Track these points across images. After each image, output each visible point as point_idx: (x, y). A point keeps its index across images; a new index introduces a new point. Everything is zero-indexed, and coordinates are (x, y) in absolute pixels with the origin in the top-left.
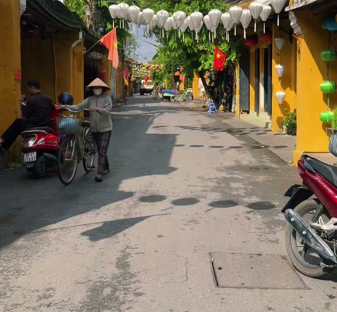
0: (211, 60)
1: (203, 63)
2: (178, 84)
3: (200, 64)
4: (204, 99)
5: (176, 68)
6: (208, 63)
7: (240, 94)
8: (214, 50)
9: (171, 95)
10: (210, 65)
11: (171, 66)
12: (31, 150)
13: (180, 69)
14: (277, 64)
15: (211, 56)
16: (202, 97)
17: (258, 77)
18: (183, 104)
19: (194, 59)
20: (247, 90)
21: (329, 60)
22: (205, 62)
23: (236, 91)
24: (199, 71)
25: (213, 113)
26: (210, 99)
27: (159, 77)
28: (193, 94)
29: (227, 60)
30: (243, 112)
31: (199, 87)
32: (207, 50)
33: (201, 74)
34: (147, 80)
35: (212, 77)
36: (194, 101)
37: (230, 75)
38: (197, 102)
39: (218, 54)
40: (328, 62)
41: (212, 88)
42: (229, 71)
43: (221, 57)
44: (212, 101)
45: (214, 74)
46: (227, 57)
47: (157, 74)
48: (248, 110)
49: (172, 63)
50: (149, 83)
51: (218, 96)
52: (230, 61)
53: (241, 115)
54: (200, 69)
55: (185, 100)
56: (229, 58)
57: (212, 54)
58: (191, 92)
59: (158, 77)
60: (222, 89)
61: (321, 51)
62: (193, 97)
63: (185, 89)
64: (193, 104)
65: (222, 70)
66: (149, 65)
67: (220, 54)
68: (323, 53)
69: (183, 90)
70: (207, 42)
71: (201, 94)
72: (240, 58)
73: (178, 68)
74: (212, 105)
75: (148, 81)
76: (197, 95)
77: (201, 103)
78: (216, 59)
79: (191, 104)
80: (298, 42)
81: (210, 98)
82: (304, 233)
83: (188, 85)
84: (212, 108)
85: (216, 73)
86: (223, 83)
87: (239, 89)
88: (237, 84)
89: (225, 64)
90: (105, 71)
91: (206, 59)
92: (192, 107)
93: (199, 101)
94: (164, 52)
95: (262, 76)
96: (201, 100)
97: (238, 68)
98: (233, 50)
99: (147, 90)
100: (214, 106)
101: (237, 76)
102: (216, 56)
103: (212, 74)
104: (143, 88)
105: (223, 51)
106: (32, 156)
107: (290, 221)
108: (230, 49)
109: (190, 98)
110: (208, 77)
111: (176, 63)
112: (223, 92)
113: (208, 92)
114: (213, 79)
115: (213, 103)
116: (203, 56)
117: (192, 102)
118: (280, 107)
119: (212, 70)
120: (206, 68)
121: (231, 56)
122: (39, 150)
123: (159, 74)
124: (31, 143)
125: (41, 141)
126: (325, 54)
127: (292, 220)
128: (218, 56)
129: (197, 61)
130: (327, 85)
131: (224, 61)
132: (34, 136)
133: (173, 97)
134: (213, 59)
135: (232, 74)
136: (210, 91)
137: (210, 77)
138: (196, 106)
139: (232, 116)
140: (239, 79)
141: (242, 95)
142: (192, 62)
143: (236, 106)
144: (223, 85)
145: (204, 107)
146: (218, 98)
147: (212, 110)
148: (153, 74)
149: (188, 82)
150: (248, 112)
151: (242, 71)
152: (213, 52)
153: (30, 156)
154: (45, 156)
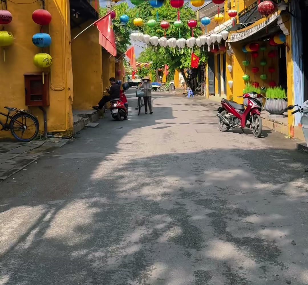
0: (189, 61)
1: (183, 63)
2: (161, 77)
3: (181, 63)
4: (184, 88)
5: (161, 66)
6: (187, 63)
7: (209, 83)
8: (191, 54)
9: (158, 86)
10: (188, 64)
11: (157, 64)
12: (116, 108)
13: (164, 66)
14: (229, 64)
15: (188, 58)
16: (181, 87)
17: (219, 72)
18: (167, 93)
19: (177, 60)
20: (213, 80)
21: (246, 65)
22: (185, 62)
23: (206, 81)
24: (181, 68)
25: (191, 97)
26: (188, 88)
27: (145, 72)
28: (175, 85)
29: (199, 61)
30: (211, 95)
31: (179, 79)
32: (186, 54)
33: (182, 70)
34: (133, 75)
35: (189, 71)
36: (175, 90)
37: (202, 71)
38: (178, 91)
39: (194, 57)
40: (246, 66)
41: (190, 80)
42: (201, 68)
43: (196, 59)
44: (190, 89)
45: (191, 70)
46: (199, 59)
47: (143, 70)
48: (214, 93)
49: (158, 62)
50: (135, 77)
51: (194, 85)
52: (201, 62)
53: (209, 96)
54: (181, 67)
55: (168, 90)
56: (201, 60)
57: (189, 57)
58: (173, 84)
59: (143, 72)
60: (197, 80)
61: (242, 61)
62: (175, 87)
63: (167, 81)
64: (176, 92)
65: (197, 67)
66: (139, 63)
67: (195, 57)
68: (243, 62)
69: (165, 82)
70: (186, 49)
71: (181, 85)
72: (208, 59)
73: (162, 65)
74: (190, 92)
75: (135, 75)
76: (178, 85)
77: (181, 91)
78: (192, 61)
79: (174, 92)
80: (233, 57)
81: (189, 86)
82: (221, 118)
83: (169, 78)
84: (190, 94)
85: (192, 69)
86: (197, 76)
87: (208, 80)
88: (206, 76)
89: (199, 64)
90: (120, 70)
91: (185, 60)
92: (175, 94)
93: (179, 89)
94: (156, 56)
95: (222, 71)
96: (181, 89)
97: (207, 66)
98: (203, 54)
99: (135, 83)
100: (192, 92)
101: (206, 71)
102: (192, 59)
103: (189, 70)
104: (131, 82)
105: (197, 55)
106: (116, 111)
107: (218, 116)
108: (201, 54)
109: (173, 88)
110: (187, 72)
111: (161, 62)
112: (197, 82)
113: (187, 82)
114: (190, 73)
115: (191, 90)
116: (183, 58)
117: (175, 91)
118: (231, 89)
119: (189, 67)
120: (185, 66)
121: (202, 59)
122: (119, 108)
123: (144, 70)
124: (115, 105)
125: (119, 104)
126: (244, 62)
127: (218, 115)
128: (194, 59)
129: (179, 61)
130: (245, 76)
131: (198, 62)
132: (116, 102)
133: (159, 88)
134: (190, 60)
135: (203, 70)
136: (188, 81)
137: (188, 72)
138: (177, 94)
139: (204, 98)
140: (208, 73)
141: (210, 84)
142: (176, 62)
143: (206, 92)
144: (197, 78)
145: (184, 94)
146: (194, 87)
147: (190, 95)
148: (140, 70)
149: (169, 75)
150: (214, 95)
151: (210, 68)
152: (190, 55)
153: (115, 111)
154: (121, 110)
